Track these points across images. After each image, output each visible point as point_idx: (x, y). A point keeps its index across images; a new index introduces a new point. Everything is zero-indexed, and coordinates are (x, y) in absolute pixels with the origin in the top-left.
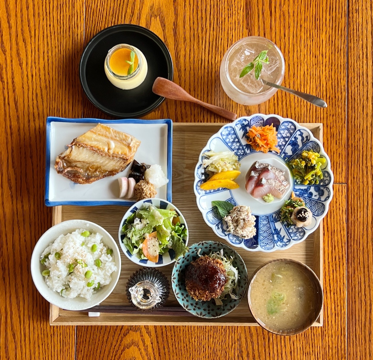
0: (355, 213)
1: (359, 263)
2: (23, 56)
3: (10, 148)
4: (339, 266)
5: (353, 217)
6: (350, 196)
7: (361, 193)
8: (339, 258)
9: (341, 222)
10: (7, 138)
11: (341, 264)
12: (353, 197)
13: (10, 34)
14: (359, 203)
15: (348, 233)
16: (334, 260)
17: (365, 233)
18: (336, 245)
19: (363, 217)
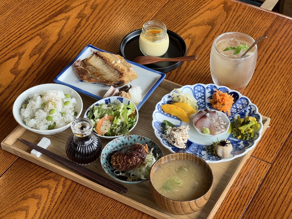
0: (269, 183)
1: (256, 215)
2: (96, 26)
3: (54, 58)
4: (238, 210)
5: (266, 185)
6: (271, 172)
7: (281, 174)
8: (241, 205)
9: (255, 184)
10: (56, 54)
11: (240, 209)
12: (272, 174)
13: (97, 16)
14: (275, 179)
15: (257, 193)
16: (236, 204)
17: (271, 199)
18: (243, 196)
19: (274, 189)
